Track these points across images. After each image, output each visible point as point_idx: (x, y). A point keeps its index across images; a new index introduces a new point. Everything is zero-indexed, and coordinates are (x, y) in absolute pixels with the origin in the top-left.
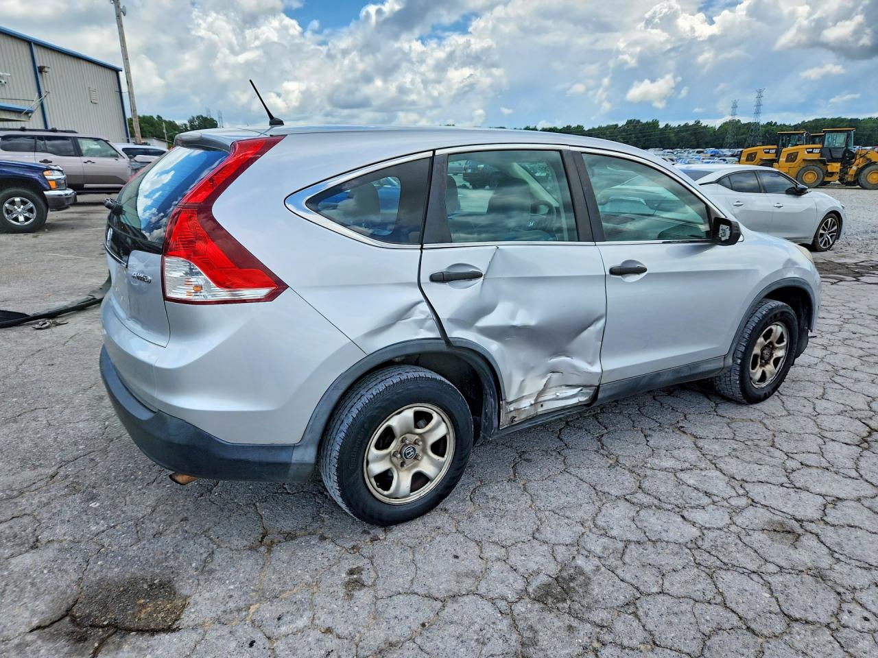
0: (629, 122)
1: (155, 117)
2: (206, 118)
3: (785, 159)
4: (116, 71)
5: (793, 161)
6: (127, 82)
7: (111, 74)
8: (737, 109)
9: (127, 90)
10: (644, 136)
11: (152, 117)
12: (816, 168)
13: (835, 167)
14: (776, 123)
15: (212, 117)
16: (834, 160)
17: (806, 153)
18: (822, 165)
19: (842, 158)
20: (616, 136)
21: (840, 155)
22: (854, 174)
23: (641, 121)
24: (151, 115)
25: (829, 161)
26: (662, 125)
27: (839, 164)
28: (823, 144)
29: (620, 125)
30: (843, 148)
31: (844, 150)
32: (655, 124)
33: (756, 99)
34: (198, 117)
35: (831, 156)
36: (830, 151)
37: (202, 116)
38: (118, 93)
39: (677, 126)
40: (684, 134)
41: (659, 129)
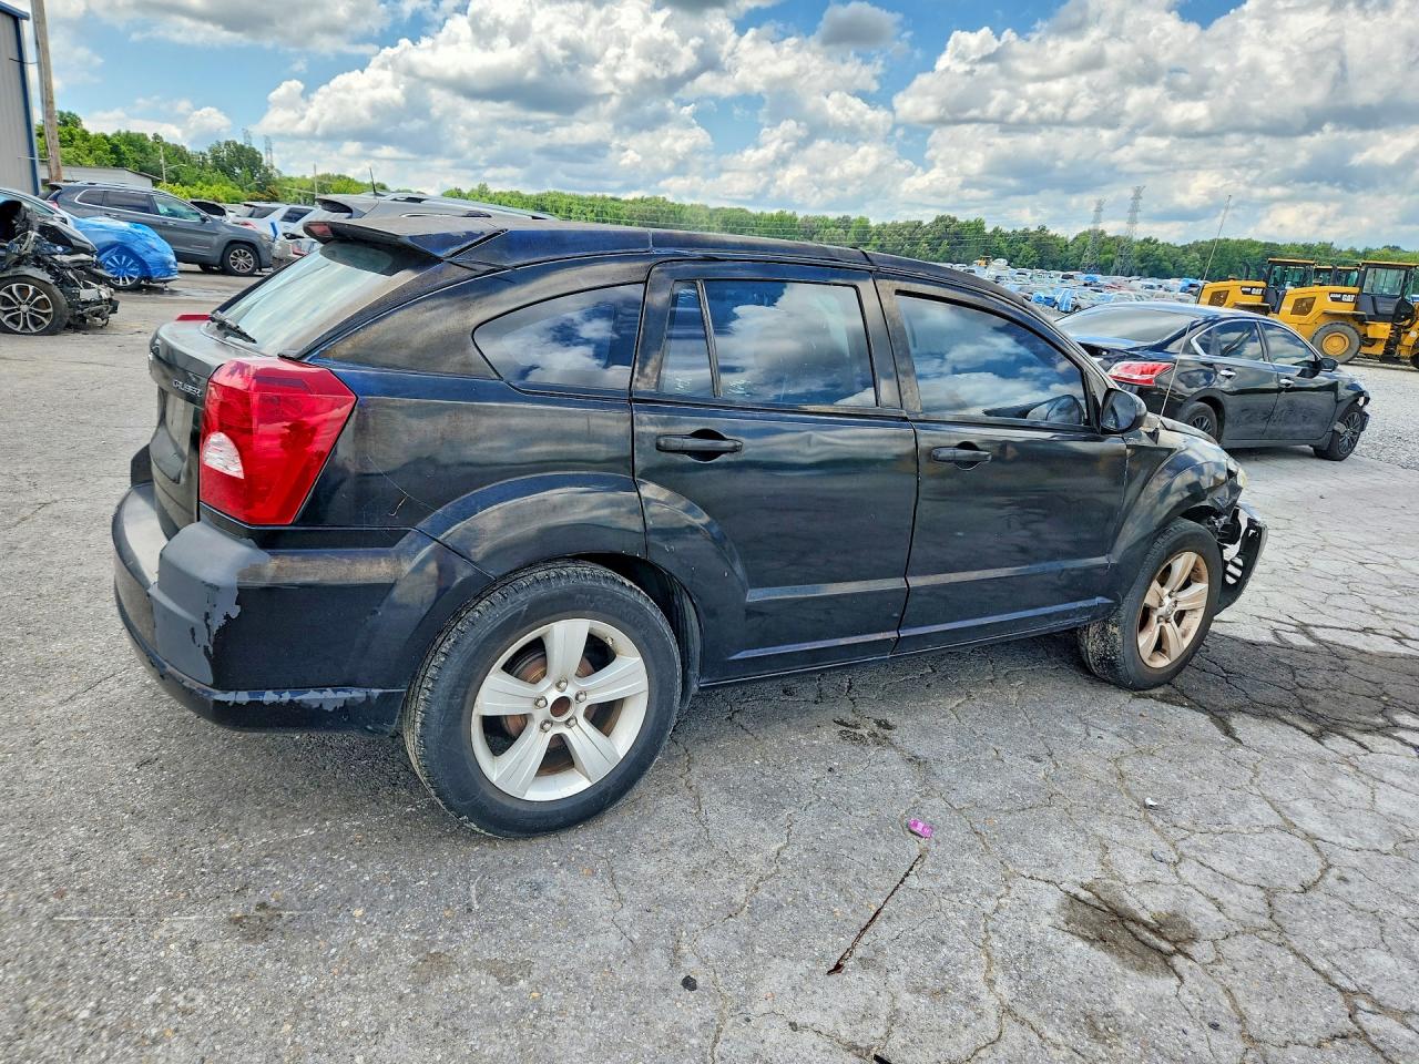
1: (150, 137)
2: (242, 147)
3: (1290, 309)
4: (16, 18)
5: (1305, 312)
6: (37, 43)
7: (7, 23)
8: (1102, 213)
9: (35, 60)
10: (961, 243)
11: (144, 136)
12: (1347, 328)
13: (1382, 330)
14: (1156, 241)
15: (254, 146)
16: (1379, 317)
17: (1330, 300)
18: (1356, 324)
19: (1394, 316)
20: (919, 239)
21: (1390, 309)
22: (1411, 344)
23: (958, 219)
24: (144, 132)
25: (1372, 318)
26: (989, 230)
27: (1388, 326)
28: (1362, 287)
29: (925, 223)
30: (1397, 297)
31: (1397, 300)
33: (1131, 202)
34: (227, 144)
35: (1376, 312)
36: (1373, 299)
37: (235, 143)
38: (17, 64)
39: (1010, 232)
40: (1022, 245)
41: (985, 235)
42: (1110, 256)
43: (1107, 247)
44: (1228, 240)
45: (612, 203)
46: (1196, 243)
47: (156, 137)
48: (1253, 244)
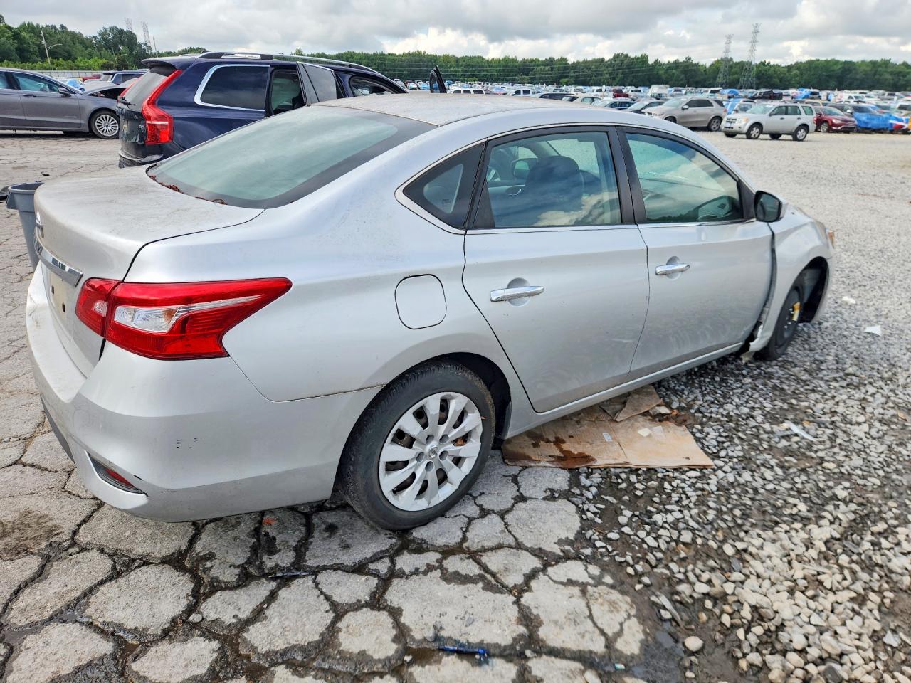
0: (617, 57)
1: (58, 27)
10: (632, 72)
11: (53, 27)
20: (603, 71)
23: (630, 55)
26: (651, 61)
29: (607, 59)
32: (644, 59)
34: (112, 29)
37: (116, 28)
39: (666, 62)
40: (674, 71)
41: (648, 65)
42: (736, 76)
43: (734, 70)
44: (818, 60)
45: (390, 57)
46: (796, 63)
47: (62, 27)
48: (837, 62)
